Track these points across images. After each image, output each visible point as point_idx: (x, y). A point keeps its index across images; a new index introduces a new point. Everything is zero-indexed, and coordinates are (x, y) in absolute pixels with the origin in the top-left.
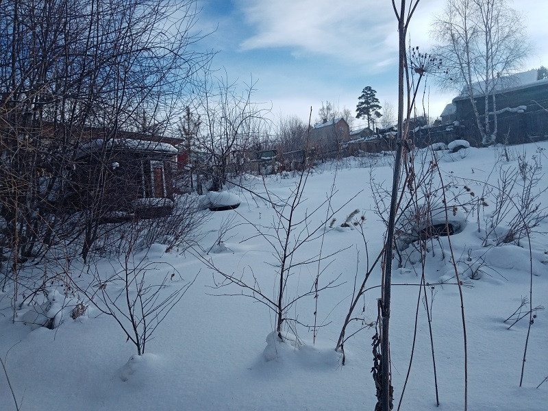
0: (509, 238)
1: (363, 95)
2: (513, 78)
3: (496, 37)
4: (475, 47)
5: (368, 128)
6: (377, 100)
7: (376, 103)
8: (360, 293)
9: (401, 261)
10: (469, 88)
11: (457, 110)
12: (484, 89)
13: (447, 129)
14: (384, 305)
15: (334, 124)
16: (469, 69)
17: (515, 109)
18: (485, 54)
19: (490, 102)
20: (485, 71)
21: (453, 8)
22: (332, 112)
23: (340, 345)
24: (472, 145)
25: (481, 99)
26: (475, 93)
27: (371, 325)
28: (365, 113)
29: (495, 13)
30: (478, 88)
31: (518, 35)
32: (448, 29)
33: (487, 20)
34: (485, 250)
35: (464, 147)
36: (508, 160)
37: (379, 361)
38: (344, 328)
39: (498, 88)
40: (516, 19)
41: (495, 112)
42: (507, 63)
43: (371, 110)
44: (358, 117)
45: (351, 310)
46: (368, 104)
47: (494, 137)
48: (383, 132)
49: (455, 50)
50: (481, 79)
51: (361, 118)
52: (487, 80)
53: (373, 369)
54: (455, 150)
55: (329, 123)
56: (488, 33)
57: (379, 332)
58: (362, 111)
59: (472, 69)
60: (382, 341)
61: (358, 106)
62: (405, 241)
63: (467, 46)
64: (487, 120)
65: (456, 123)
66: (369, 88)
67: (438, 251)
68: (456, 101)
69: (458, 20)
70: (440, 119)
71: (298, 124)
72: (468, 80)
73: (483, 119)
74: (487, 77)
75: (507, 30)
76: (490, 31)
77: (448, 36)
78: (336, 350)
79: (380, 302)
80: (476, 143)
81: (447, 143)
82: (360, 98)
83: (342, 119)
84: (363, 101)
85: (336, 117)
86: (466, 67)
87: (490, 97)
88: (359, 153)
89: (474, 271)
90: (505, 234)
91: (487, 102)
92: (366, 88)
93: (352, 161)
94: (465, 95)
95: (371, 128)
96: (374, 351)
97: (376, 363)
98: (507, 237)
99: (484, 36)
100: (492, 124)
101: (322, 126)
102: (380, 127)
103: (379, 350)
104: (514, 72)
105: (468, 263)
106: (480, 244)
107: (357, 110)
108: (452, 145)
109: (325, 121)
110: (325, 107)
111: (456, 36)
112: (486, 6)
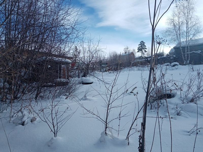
0: (192, 101)
1: (140, 44)
2: (196, 40)
3: (190, 25)
4: (182, 29)
5: (142, 56)
6: (145, 46)
7: (145, 47)
8: (136, 119)
9: (151, 107)
10: (180, 43)
11: (175, 51)
12: (185, 44)
13: (171, 58)
14: (143, 125)
15: (129, 54)
16: (180, 37)
17: (197, 52)
18: (186, 31)
19: (187, 49)
20: (186, 37)
21: (175, 14)
22: (128, 50)
23: (128, 138)
24: (180, 64)
25: (184, 48)
26: (182, 45)
27: (139, 131)
28: (141, 51)
29: (190, 16)
30: (183, 44)
31: (198, 25)
32: (172, 22)
33: (187, 19)
34: (183, 104)
35: (177, 65)
36: (193, 71)
37: (141, 145)
38: (129, 132)
39: (191, 44)
40: (198, 19)
41: (189, 53)
42: (194, 35)
43: (143, 50)
44: (138, 52)
45: (132, 125)
46: (142, 47)
47: (188, 62)
48: (147, 58)
49: (175, 29)
50: (184, 40)
51: (139, 52)
52: (186, 41)
53: (139, 147)
54: (174, 66)
55: (127, 54)
56: (187, 24)
57: (141, 135)
58: (140, 50)
59: (181, 37)
60: (142, 138)
61: (138, 48)
62: (153, 100)
63: (179, 28)
64: (186, 55)
65: (174, 56)
66: (142, 42)
67: (165, 104)
68: (175, 48)
69: (176, 18)
70: (168, 54)
71: (116, 54)
72: (179, 40)
73: (184, 55)
74: (186, 39)
75: (194, 23)
76: (188, 23)
77: (172, 24)
78: (126, 139)
79: (142, 124)
80: (182, 63)
81: (171, 63)
82: (139, 45)
83: (132, 52)
84: (140, 46)
85: (130, 52)
86: (178, 36)
87: (187, 47)
88: (138, 65)
89: (178, 112)
90: (191, 99)
91: (186, 49)
92: (141, 42)
93: (135, 68)
94: (178, 46)
95: (143, 56)
96: (139, 141)
97: (140, 146)
98: (191, 100)
99: (186, 25)
100: (188, 57)
101: (125, 55)
102: (146, 56)
103: (141, 141)
104: (197, 38)
105: (176, 109)
106: (181, 102)
107: (138, 49)
108: (173, 64)
109: (126, 53)
110: (126, 48)
111: (175, 24)
112: (187, 14)
